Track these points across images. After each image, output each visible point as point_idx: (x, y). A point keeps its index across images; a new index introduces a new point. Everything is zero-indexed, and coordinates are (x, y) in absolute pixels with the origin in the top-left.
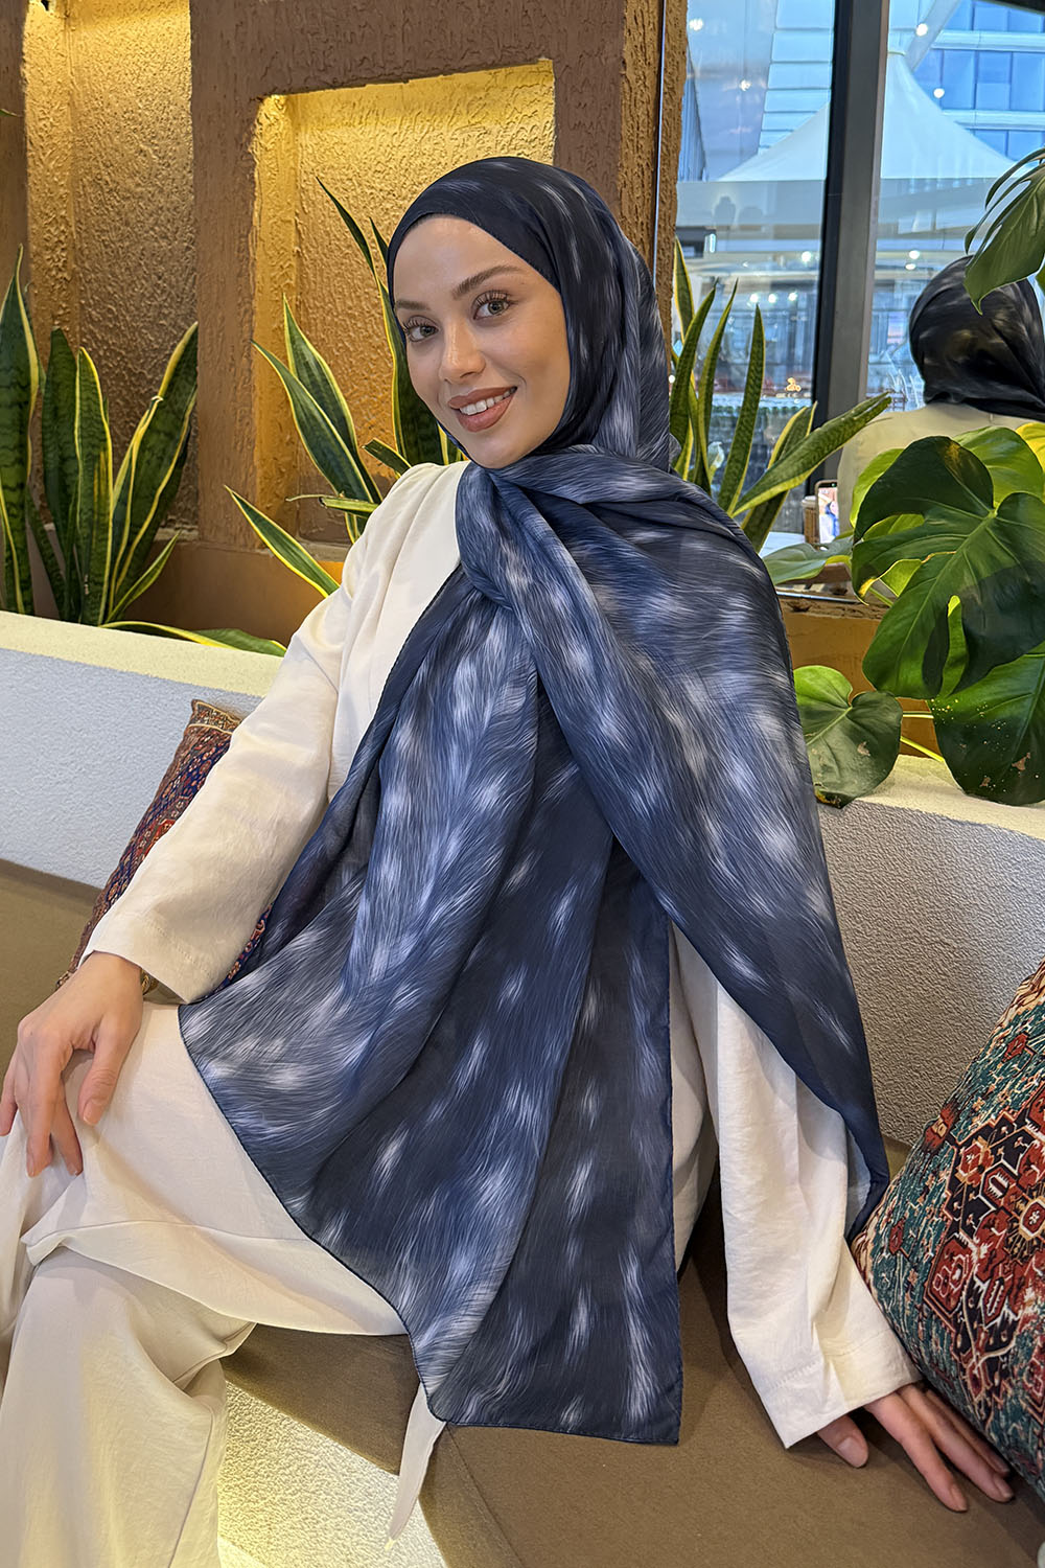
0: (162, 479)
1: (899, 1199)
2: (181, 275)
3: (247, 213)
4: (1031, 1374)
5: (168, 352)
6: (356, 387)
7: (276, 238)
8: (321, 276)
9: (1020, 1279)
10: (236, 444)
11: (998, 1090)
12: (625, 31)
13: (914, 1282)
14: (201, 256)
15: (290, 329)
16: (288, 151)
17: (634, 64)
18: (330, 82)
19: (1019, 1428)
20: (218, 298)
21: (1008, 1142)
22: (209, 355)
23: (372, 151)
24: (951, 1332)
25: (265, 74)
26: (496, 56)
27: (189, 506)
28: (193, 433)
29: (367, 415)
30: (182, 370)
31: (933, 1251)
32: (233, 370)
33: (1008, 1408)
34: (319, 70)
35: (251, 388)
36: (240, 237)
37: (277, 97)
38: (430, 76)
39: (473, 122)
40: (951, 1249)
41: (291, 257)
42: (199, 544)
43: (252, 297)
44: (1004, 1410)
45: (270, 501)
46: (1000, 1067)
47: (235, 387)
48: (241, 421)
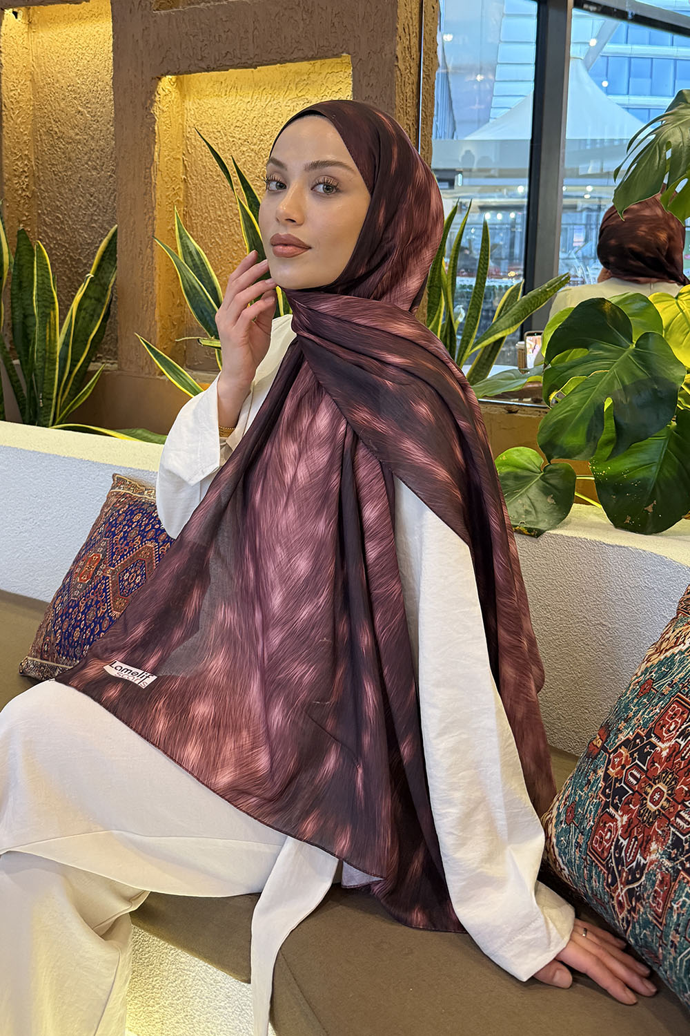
0: (93, 329)
1: (572, 789)
2: (106, 194)
4: (655, 898)
5: (97, 245)
6: (223, 268)
7: (170, 170)
8: (200, 195)
9: (648, 837)
10: (143, 305)
11: (634, 716)
12: (398, 37)
13: (581, 842)
14: (120, 183)
15: (179, 230)
16: (178, 112)
17: (404, 58)
18: (206, 68)
19: (648, 933)
20: (131, 209)
21: (641, 749)
22: (125, 246)
23: (234, 113)
24: (604, 873)
25: (163, 61)
26: (313, 51)
27: (111, 348)
28: (114, 299)
30: (107, 257)
31: (593, 821)
32: (141, 257)
33: (641, 921)
34: (198, 60)
35: (154, 269)
36: (146, 168)
37: (170, 77)
38: (271, 64)
39: (300, 95)
40: (605, 818)
41: (180, 182)
42: (118, 372)
43: (154, 208)
44: (638, 922)
45: (166, 344)
46: (635, 701)
47: (143, 268)
48: (146, 290)
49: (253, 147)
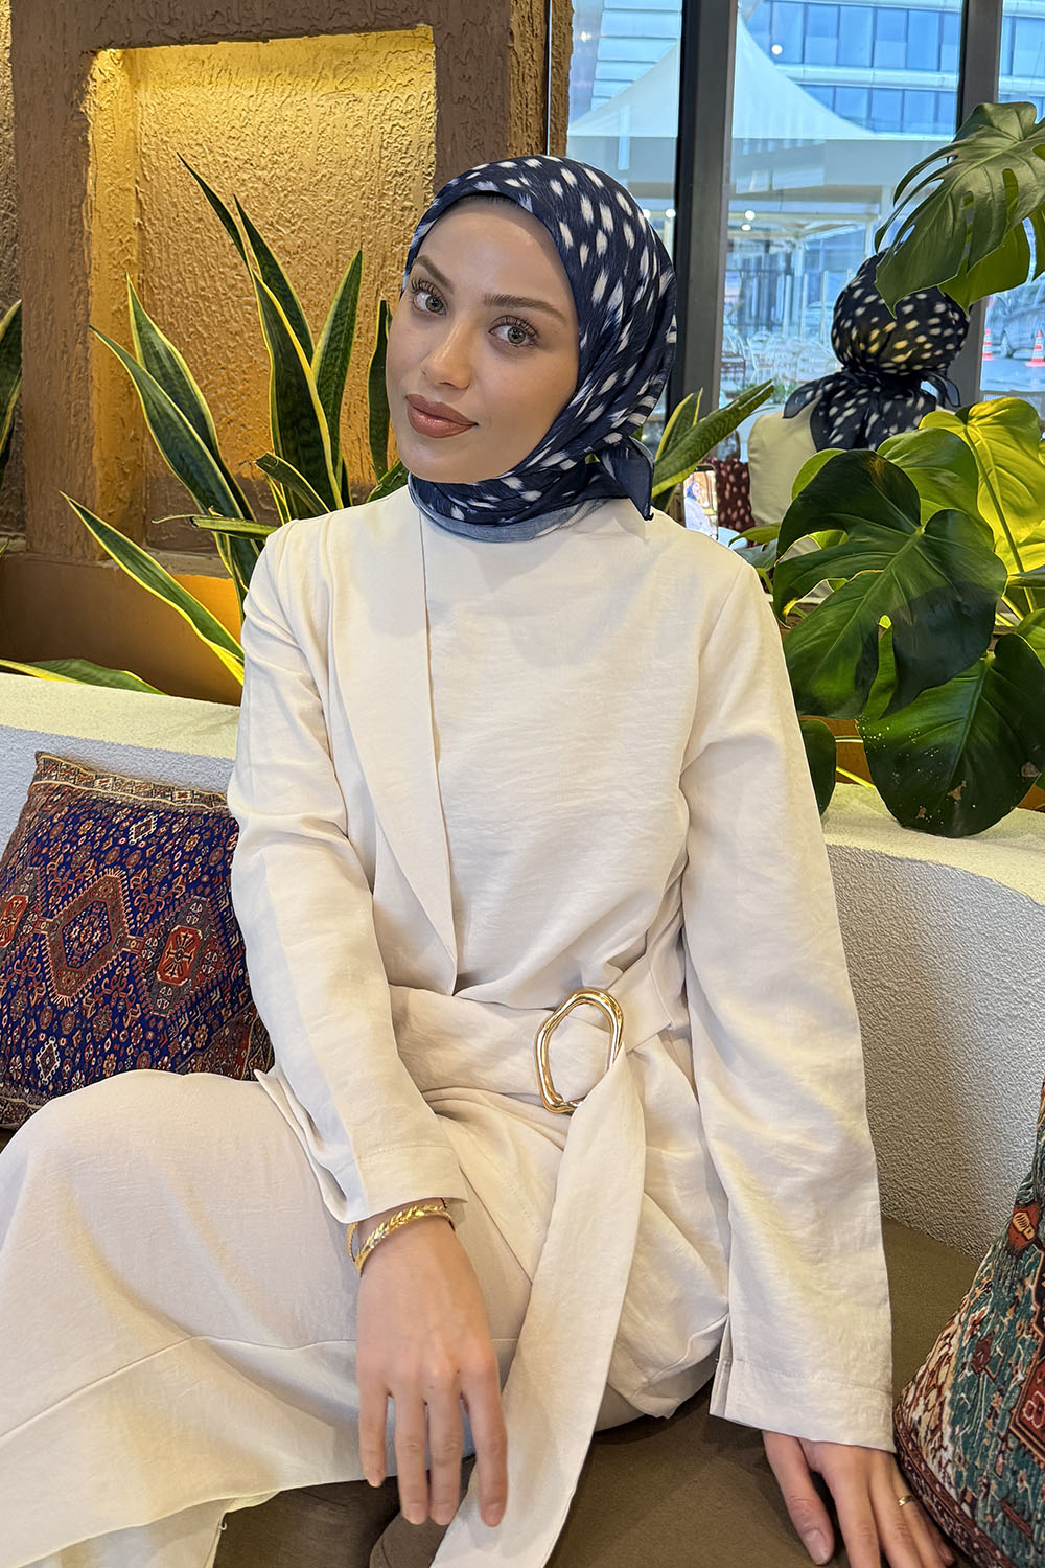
3: (79, 180)
6: (211, 377)
7: (114, 209)
8: (168, 252)
10: (70, 441)
14: (25, 230)
15: (135, 313)
16: (126, 110)
17: (522, 35)
18: (177, 37)
20: (46, 276)
22: (37, 339)
23: (225, 115)
25: (100, 25)
26: (367, 17)
27: (11, 511)
28: (15, 428)
29: (225, 408)
32: (64, 358)
34: (164, 24)
35: (88, 379)
36: (72, 207)
37: (112, 50)
38: (293, 36)
39: (341, 87)
41: (132, 230)
42: (27, 555)
43: (87, 276)
45: (112, 506)
47: (69, 378)
48: (74, 416)
49: (260, 173)
